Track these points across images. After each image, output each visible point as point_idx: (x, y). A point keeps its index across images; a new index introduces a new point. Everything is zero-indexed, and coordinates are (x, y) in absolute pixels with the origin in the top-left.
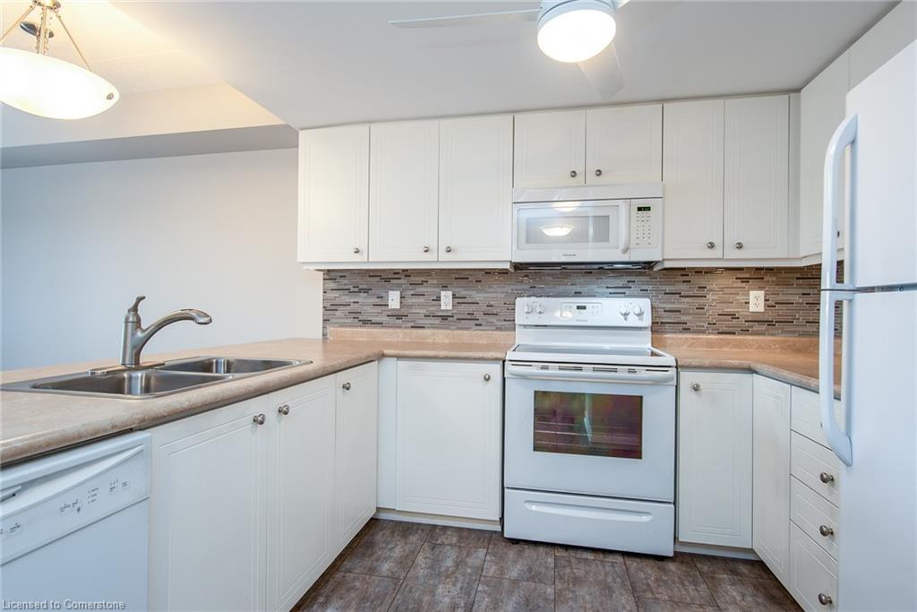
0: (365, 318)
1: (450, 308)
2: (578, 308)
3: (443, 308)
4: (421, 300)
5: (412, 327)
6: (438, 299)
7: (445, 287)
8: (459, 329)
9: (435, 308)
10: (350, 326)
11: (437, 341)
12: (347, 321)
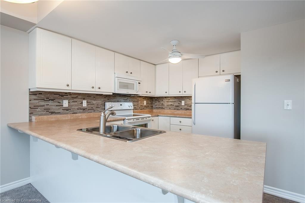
0: (52, 111)
1: (86, 106)
2: (121, 105)
3: (83, 106)
4: (76, 103)
5: (73, 113)
6: (82, 103)
7: (84, 99)
8: (88, 113)
9: (81, 106)
10: (45, 115)
11: (83, 117)
12: (43, 113)
